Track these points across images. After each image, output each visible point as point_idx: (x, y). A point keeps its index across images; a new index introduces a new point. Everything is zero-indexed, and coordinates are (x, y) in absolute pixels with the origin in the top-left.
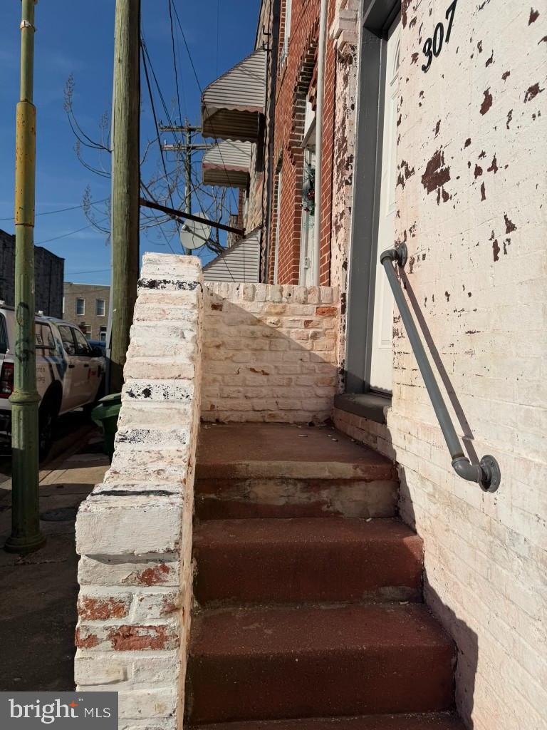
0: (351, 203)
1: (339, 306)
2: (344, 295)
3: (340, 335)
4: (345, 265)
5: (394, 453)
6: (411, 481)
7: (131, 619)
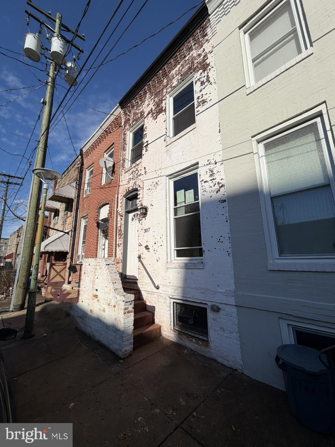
0: (123, 242)
1: (120, 262)
2: (121, 259)
3: (120, 268)
4: (122, 254)
5: (139, 288)
6: (143, 293)
7: (129, 309)
